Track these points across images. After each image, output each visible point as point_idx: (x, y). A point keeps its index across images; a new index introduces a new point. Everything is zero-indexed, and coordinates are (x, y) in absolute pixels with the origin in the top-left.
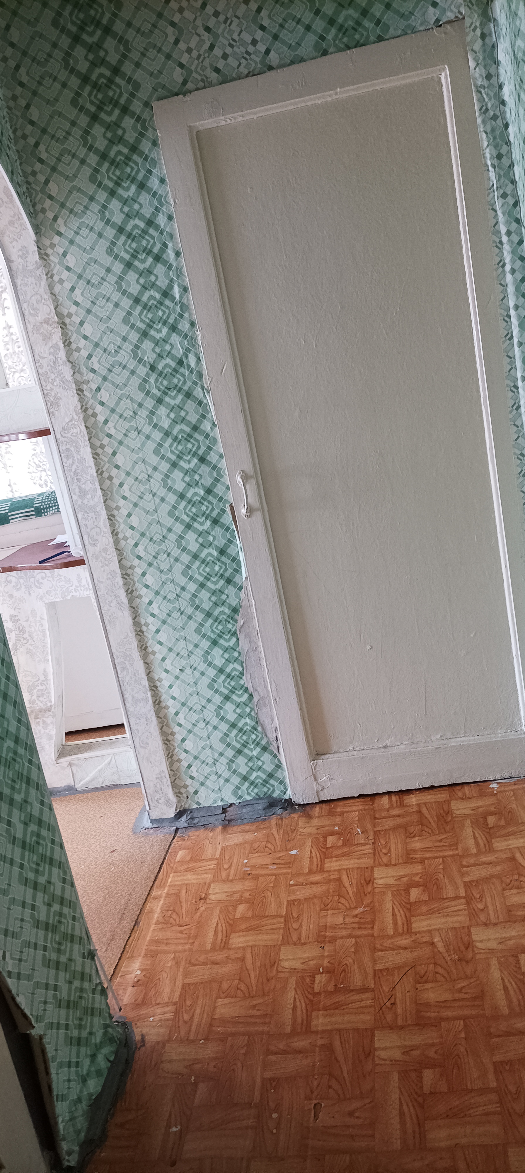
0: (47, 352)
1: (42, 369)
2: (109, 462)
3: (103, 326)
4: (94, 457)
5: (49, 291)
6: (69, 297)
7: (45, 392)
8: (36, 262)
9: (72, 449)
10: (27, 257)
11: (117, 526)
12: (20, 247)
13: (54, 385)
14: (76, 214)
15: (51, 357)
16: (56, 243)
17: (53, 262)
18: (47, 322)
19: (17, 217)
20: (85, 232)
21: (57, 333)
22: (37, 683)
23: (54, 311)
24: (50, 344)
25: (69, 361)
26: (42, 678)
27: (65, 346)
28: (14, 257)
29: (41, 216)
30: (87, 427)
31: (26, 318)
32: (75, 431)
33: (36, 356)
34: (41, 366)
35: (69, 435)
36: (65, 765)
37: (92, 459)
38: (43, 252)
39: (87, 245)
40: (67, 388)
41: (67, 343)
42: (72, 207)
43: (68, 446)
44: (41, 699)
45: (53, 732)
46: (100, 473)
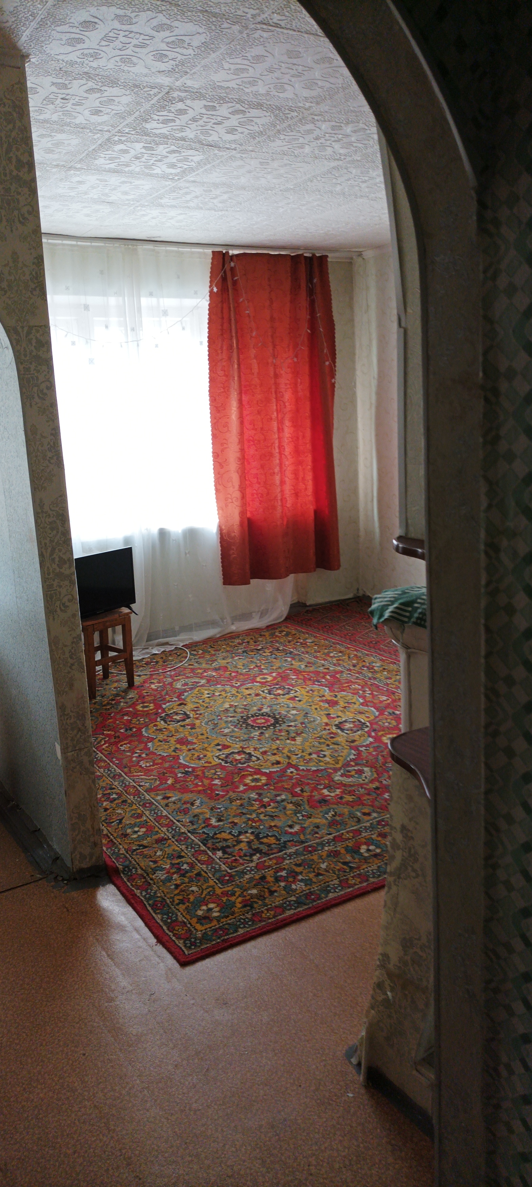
5: (481, 312)
6: (518, 331)
8: (470, 240)
16: (522, 193)
17: (505, 241)
18: (465, 380)
21: (476, 410)
25: (486, 477)
38: (487, 214)
41: (491, 436)
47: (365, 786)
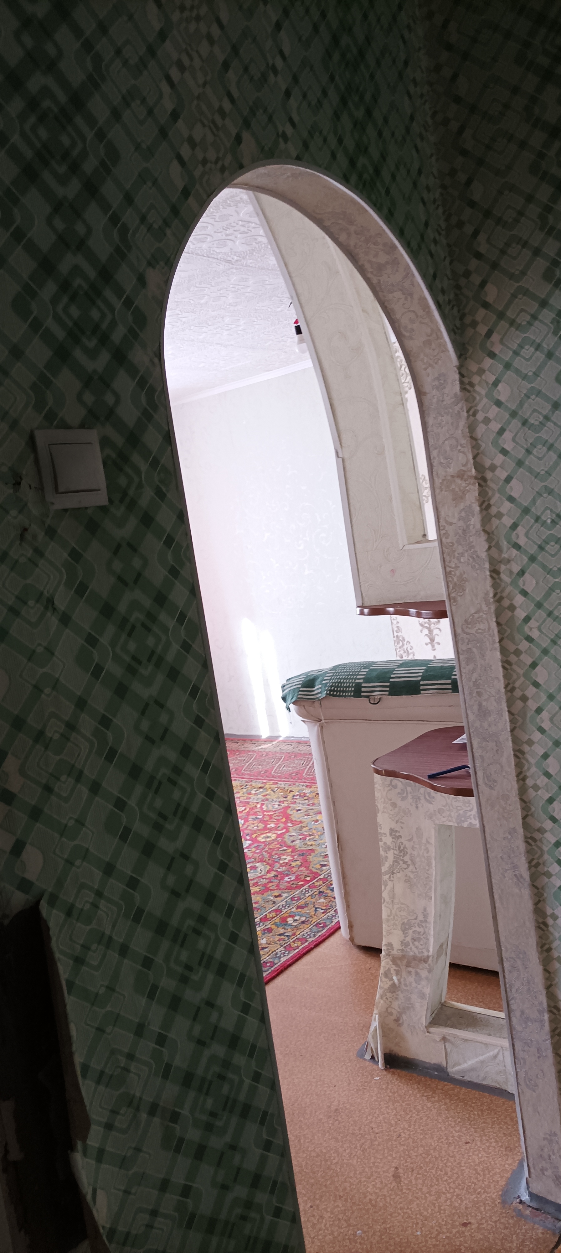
0: (456, 516)
1: (447, 538)
2: (526, 675)
3: (539, 485)
4: (503, 667)
5: (468, 435)
6: (495, 443)
7: (448, 569)
8: (456, 395)
9: (474, 650)
10: (445, 388)
11: (526, 768)
12: (436, 375)
13: (460, 562)
14: (518, 327)
15: (461, 523)
16: (486, 368)
17: (479, 394)
18: (461, 475)
19: (434, 335)
20: (529, 350)
21: (474, 492)
22: (414, 921)
23: (472, 461)
24: (462, 506)
25: (484, 531)
26: (421, 917)
27: (481, 510)
28: (427, 388)
29: (470, 332)
30: (498, 624)
31: (435, 469)
32: (481, 626)
33: (441, 520)
34: (447, 535)
35: (473, 631)
36: (438, 1038)
37: (501, 669)
38: (466, 380)
39: (529, 370)
40: (477, 566)
41: (485, 505)
42: (513, 317)
43: (469, 646)
44: (416, 943)
45: (427, 991)
46: (510, 688)
47: (264, 877)
